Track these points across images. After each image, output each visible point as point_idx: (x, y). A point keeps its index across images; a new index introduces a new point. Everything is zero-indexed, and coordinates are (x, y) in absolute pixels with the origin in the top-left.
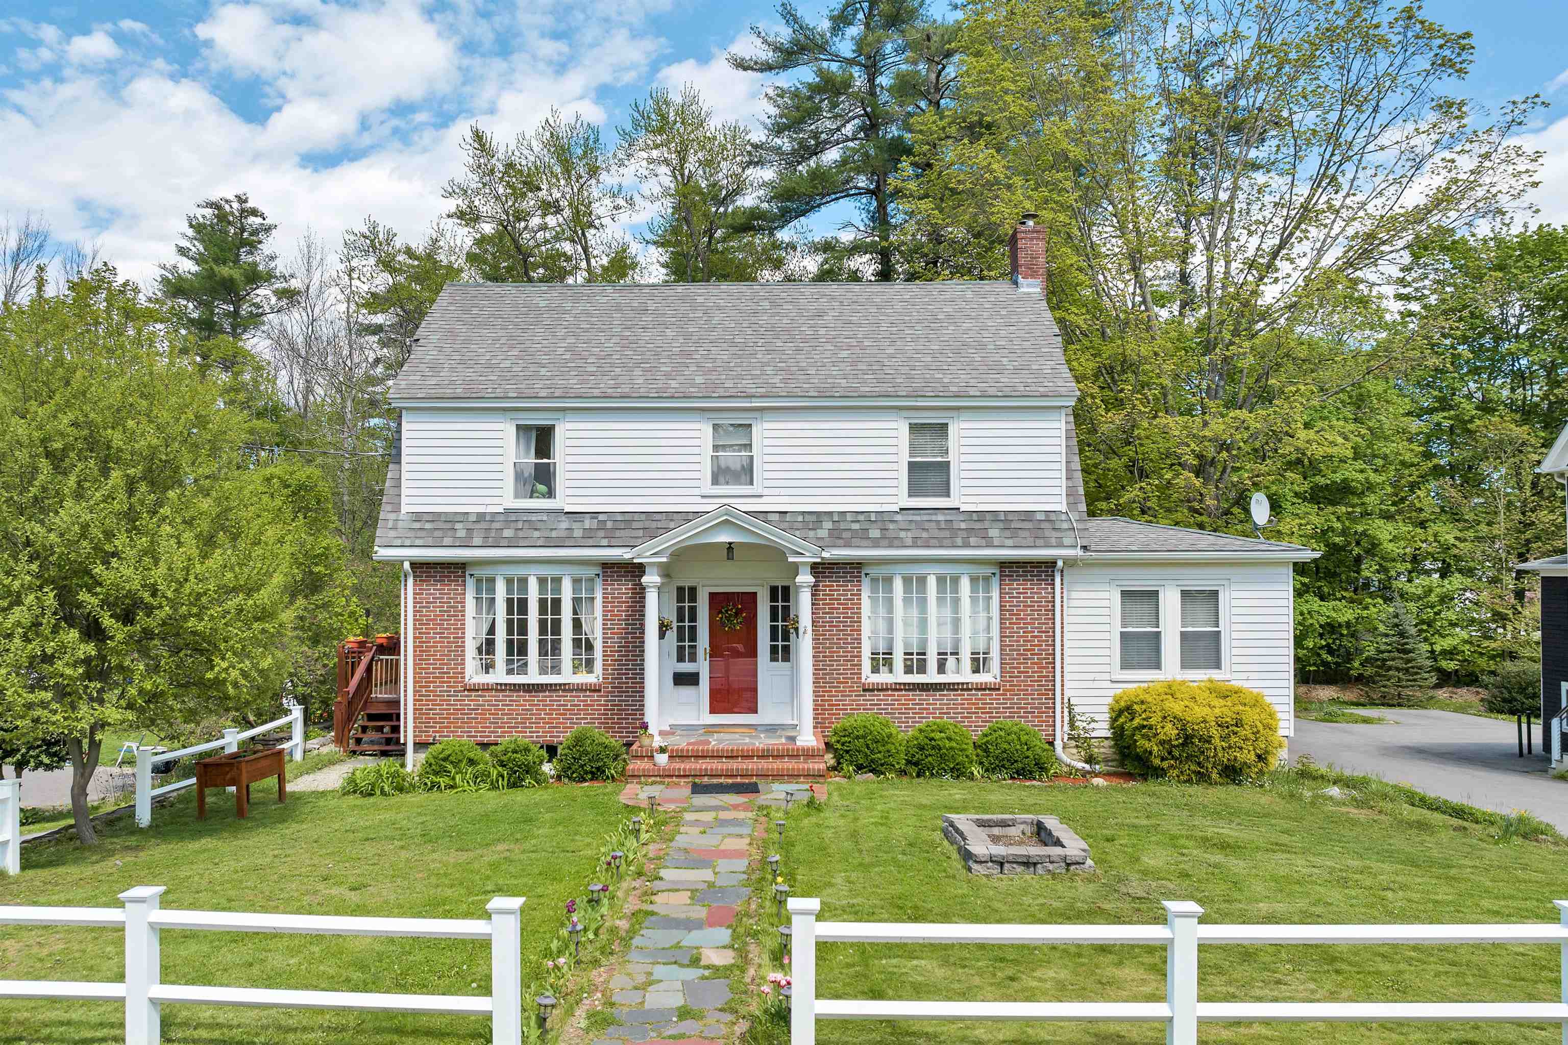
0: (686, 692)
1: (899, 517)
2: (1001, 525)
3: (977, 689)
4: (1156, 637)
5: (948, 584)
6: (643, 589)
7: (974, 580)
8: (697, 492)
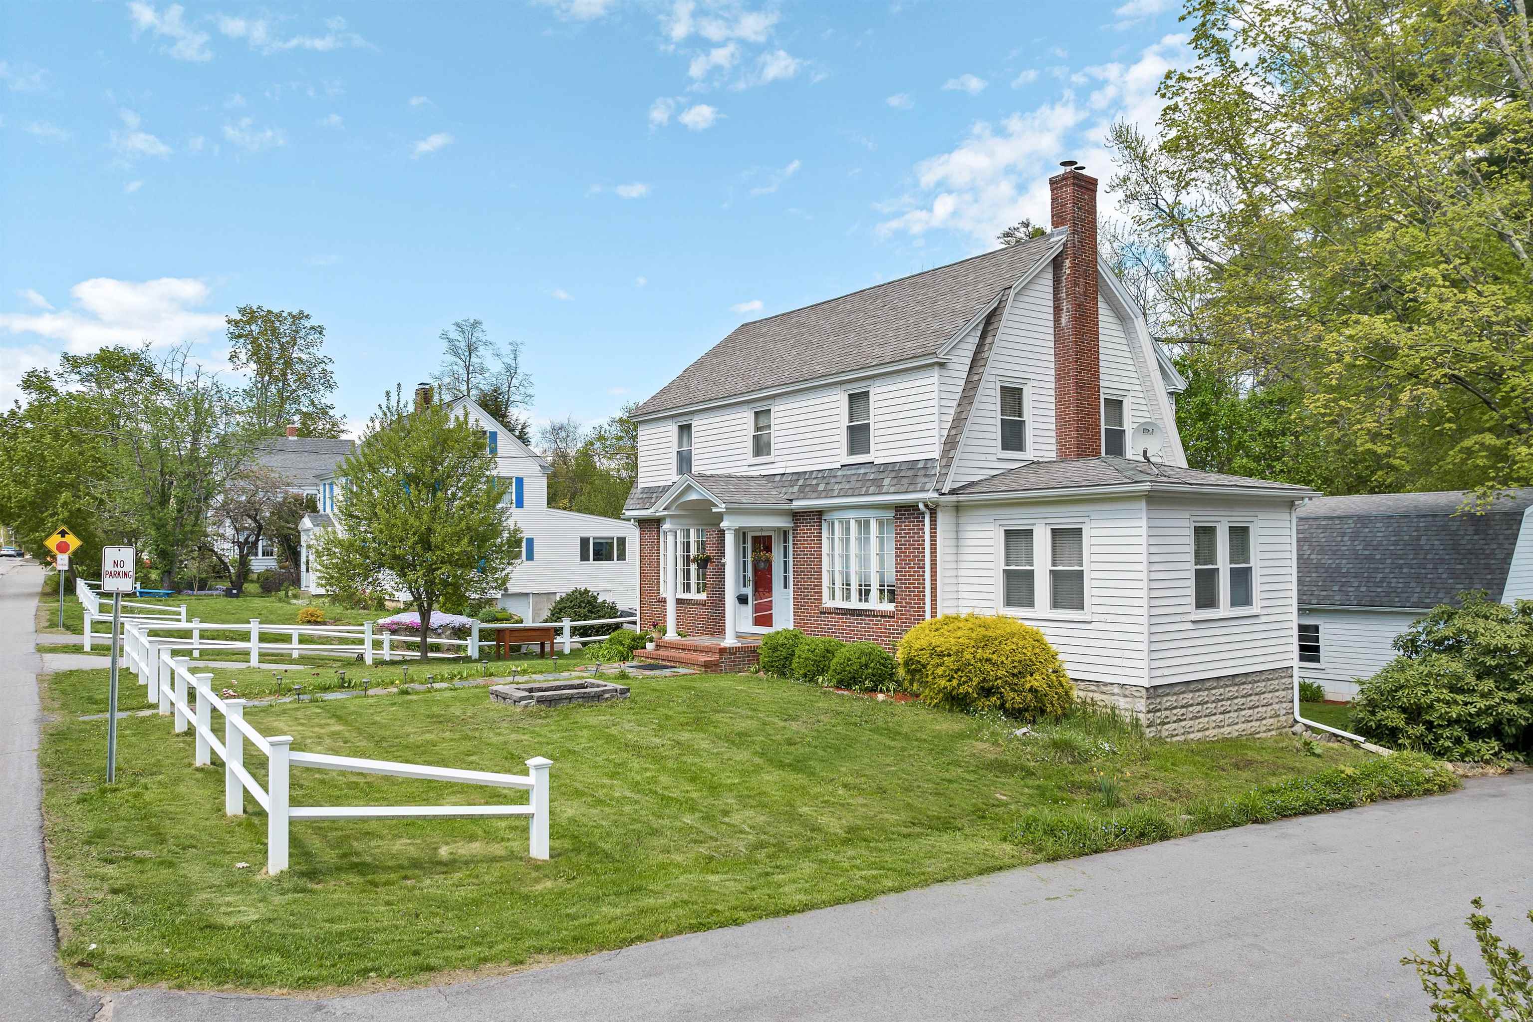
0: (743, 607)
1: (840, 473)
2: (893, 474)
3: (882, 616)
4: (1031, 573)
5: (864, 525)
6: (722, 533)
7: (881, 524)
8: (745, 463)
